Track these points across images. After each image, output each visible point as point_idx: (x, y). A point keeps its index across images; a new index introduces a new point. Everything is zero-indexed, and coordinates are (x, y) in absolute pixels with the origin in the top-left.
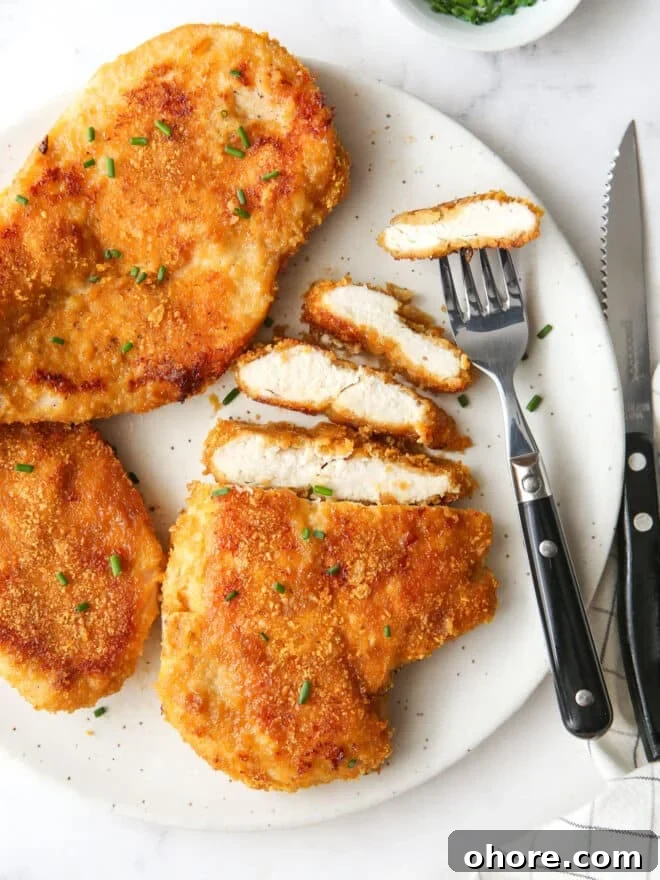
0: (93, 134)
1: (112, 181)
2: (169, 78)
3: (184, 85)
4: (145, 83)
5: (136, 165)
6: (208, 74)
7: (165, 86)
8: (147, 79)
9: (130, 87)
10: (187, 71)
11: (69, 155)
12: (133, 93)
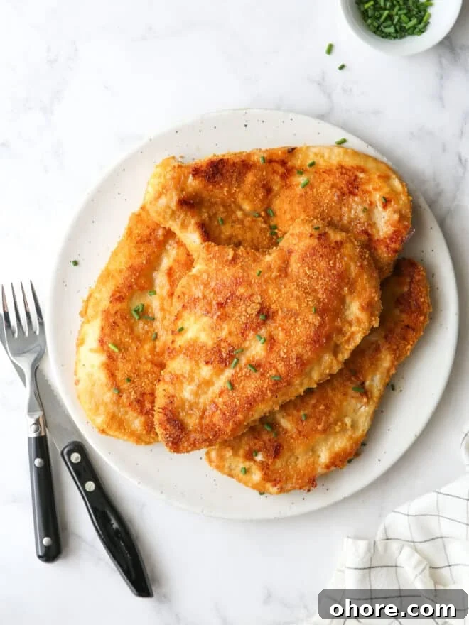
0: (312, 164)
1: (300, 187)
2: (361, 175)
3: (363, 184)
4: (350, 168)
5: (315, 193)
6: (375, 189)
7: (356, 177)
8: (352, 167)
9: (343, 164)
10: (369, 181)
11: (297, 162)
12: (342, 167)
